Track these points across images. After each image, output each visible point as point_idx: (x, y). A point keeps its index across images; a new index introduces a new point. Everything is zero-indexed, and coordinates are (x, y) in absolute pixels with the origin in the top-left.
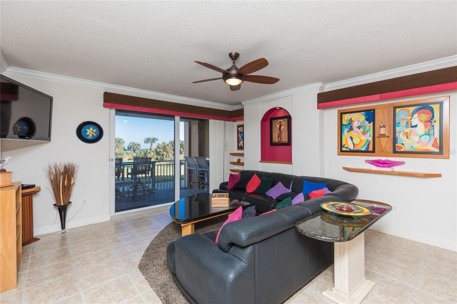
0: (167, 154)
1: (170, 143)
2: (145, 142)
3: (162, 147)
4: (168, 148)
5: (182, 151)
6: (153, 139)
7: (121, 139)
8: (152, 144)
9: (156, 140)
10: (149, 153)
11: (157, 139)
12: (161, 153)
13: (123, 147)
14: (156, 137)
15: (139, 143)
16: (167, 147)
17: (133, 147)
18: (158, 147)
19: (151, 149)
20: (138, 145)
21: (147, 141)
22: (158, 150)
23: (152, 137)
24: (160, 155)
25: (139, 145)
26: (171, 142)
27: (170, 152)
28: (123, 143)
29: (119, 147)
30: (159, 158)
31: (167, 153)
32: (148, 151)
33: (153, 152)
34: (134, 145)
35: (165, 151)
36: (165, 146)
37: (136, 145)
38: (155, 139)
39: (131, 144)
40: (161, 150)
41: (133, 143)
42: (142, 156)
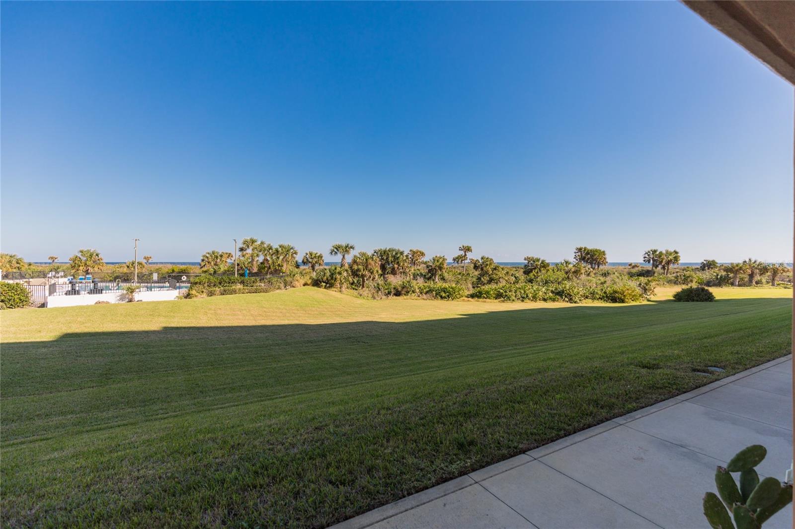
0: (370, 274)
1: (375, 254)
2: (331, 253)
3: (361, 261)
4: (373, 263)
5: (396, 269)
6: (346, 247)
7: (291, 247)
8: (344, 256)
9: (352, 249)
10: (340, 273)
11: (352, 247)
12: (360, 273)
13: (295, 261)
14: (351, 244)
15: (321, 254)
16: (370, 261)
17: (310, 260)
18: (355, 262)
19: (342, 265)
20: (319, 257)
21: (336, 250)
22: (355, 267)
23: (344, 244)
24: (358, 276)
25: (322, 257)
26: (375, 252)
27: (375, 272)
28: (296, 253)
29: (288, 262)
30: (356, 282)
31: (371, 273)
32: (338, 269)
33: (347, 271)
34: (313, 257)
35: (366, 269)
36: (366, 260)
37: (315, 257)
38: (349, 246)
39: (307, 256)
40: (360, 267)
41: (311, 254)
42: (327, 279)
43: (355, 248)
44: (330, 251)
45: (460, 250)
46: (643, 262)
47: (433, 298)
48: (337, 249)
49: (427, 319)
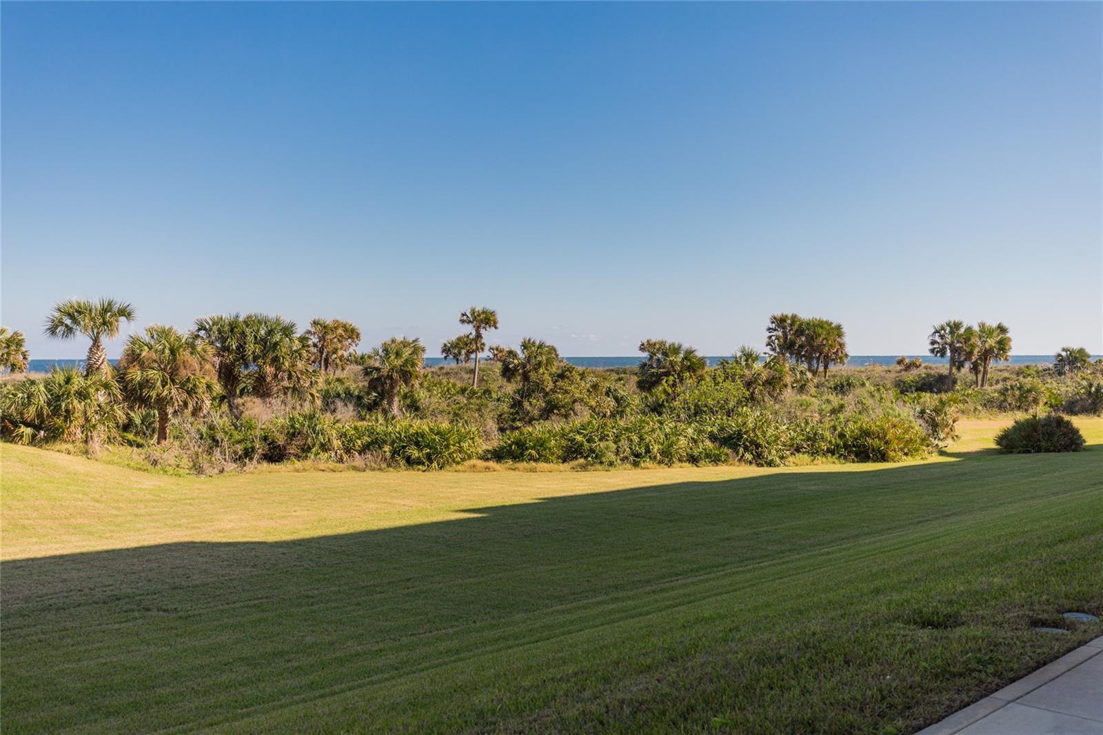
0: (185, 395)
1: (202, 333)
2: (53, 331)
3: (154, 356)
4: (193, 361)
5: (269, 379)
6: (105, 311)
8: (96, 341)
9: (123, 319)
10: (82, 395)
11: (125, 313)
12: (153, 394)
14: (120, 301)
15: (16, 333)
16: (184, 355)
18: (133, 357)
19: (90, 369)
20: (9, 342)
21: (68, 322)
22: (136, 374)
23: (96, 302)
24: (144, 401)
25: (19, 344)
26: (202, 328)
27: (201, 389)
30: (138, 421)
31: (189, 393)
32: (78, 382)
33: (106, 386)
35: (173, 381)
36: (173, 351)
38: (115, 309)
40: (154, 374)
42: (39, 415)
43: (135, 314)
44: (49, 325)
45: (463, 321)
46: (928, 354)
47: (384, 466)
48: (71, 316)
49: (363, 528)
